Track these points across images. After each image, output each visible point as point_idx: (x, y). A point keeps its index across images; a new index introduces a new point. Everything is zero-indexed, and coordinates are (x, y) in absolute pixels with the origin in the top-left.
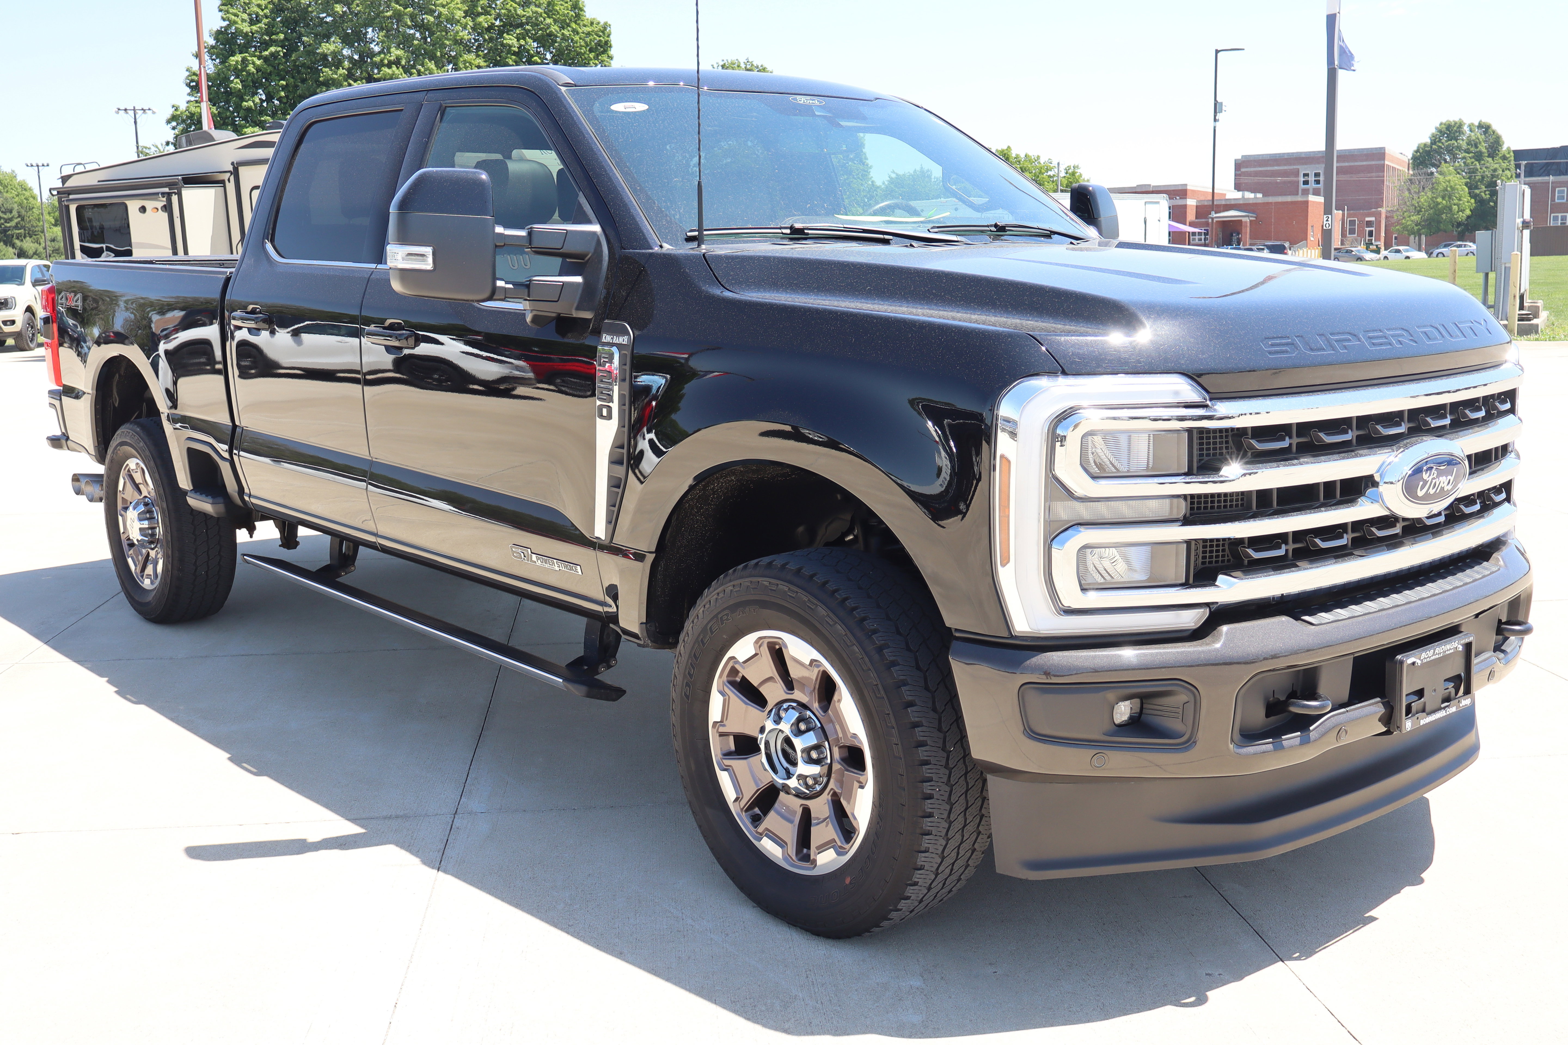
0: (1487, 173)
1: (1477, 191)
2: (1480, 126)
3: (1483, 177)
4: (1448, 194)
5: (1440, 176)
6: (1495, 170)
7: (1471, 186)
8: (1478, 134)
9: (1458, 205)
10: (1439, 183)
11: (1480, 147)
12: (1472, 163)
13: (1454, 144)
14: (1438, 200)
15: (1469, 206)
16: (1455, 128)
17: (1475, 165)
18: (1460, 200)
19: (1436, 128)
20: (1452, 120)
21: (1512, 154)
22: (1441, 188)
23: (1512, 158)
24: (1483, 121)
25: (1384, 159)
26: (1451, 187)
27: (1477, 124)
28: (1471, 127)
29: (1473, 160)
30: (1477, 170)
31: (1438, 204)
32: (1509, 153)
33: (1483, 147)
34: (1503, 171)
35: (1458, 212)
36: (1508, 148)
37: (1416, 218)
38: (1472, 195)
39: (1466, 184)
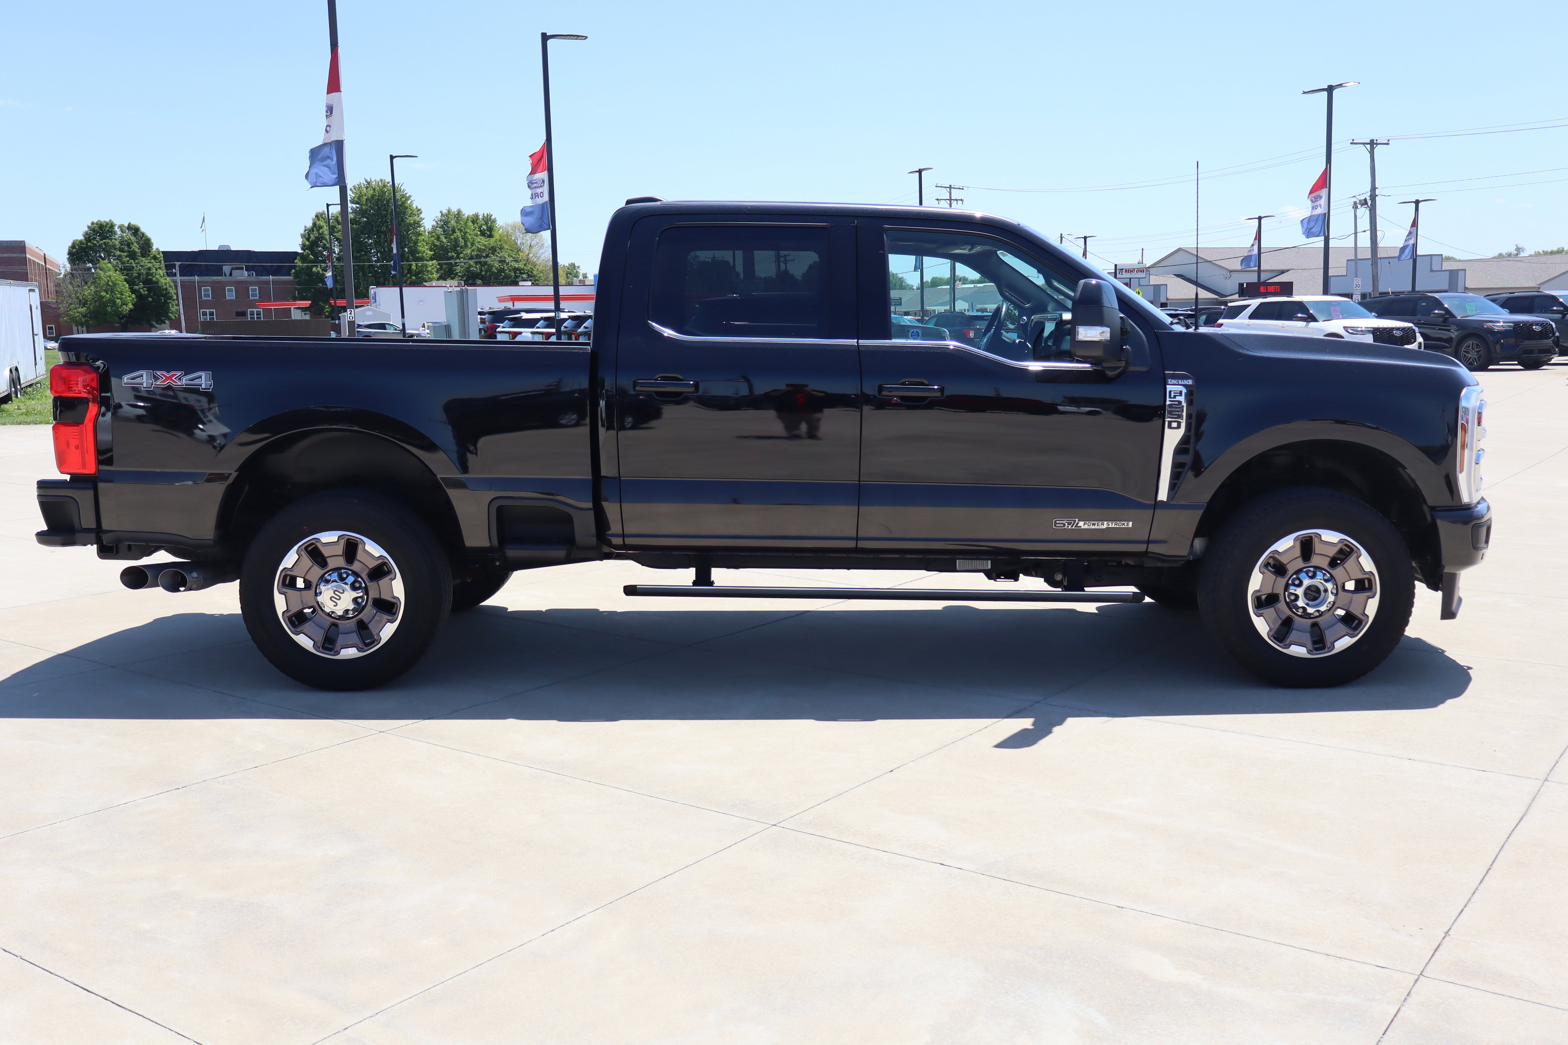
0: (142, 271)
1: (136, 287)
2: (130, 227)
3: (139, 274)
4: (111, 288)
5: (100, 272)
6: (149, 269)
7: (131, 282)
8: (128, 235)
9: (121, 299)
10: (100, 278)
11: (133, 247)
12: (128, 261)
13: (109, 243)
14: (102, 294)
15: (131, 301)
16: (107, 228)
17: (131, 263)
18: (122, 294)
19: (89, 227)
20: (102, 221)
21: (161, 254)
22: (103, 282)
23: (162, 259)
24: (132, 223)
25: (25, 253)
26: (112, 282)
27: (126, 225)
28: (121, 227)
29: (128, 259)
30: (133, 267)
31: (103, 297)
32: (159, 254)
33: (135, 247)
34: (156, 270)
35: (121, 306)
36: (157, 249)
37: (83, 310)
38: (133, 291)
39: (126, 280)
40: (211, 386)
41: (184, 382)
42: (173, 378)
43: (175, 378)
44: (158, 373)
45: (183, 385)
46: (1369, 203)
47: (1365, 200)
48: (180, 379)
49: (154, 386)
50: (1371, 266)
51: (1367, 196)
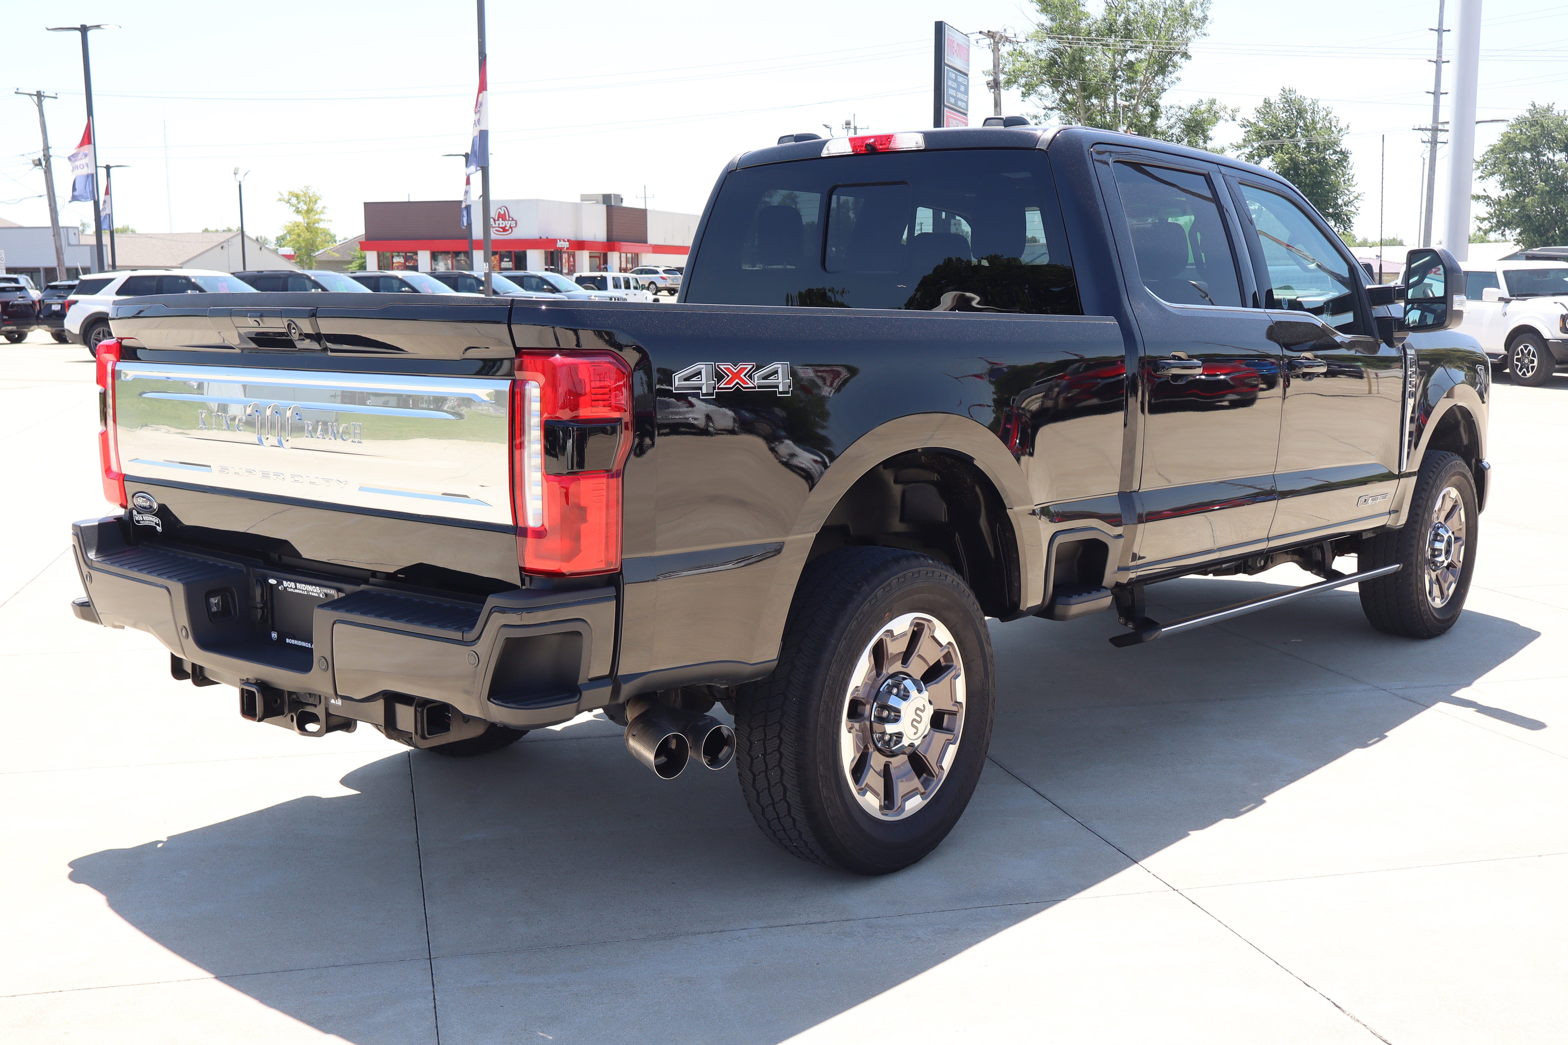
40: (790, 387)
41: (756, 381)
42: (742, 376)
43: (745, 376)
44: (721, 367)
45: (755, 388)
46: (44, 163)
47: (39, 160)
48: (750, 377)
49: (717, 390)
50: (52, 238)
51: (40, 155)
